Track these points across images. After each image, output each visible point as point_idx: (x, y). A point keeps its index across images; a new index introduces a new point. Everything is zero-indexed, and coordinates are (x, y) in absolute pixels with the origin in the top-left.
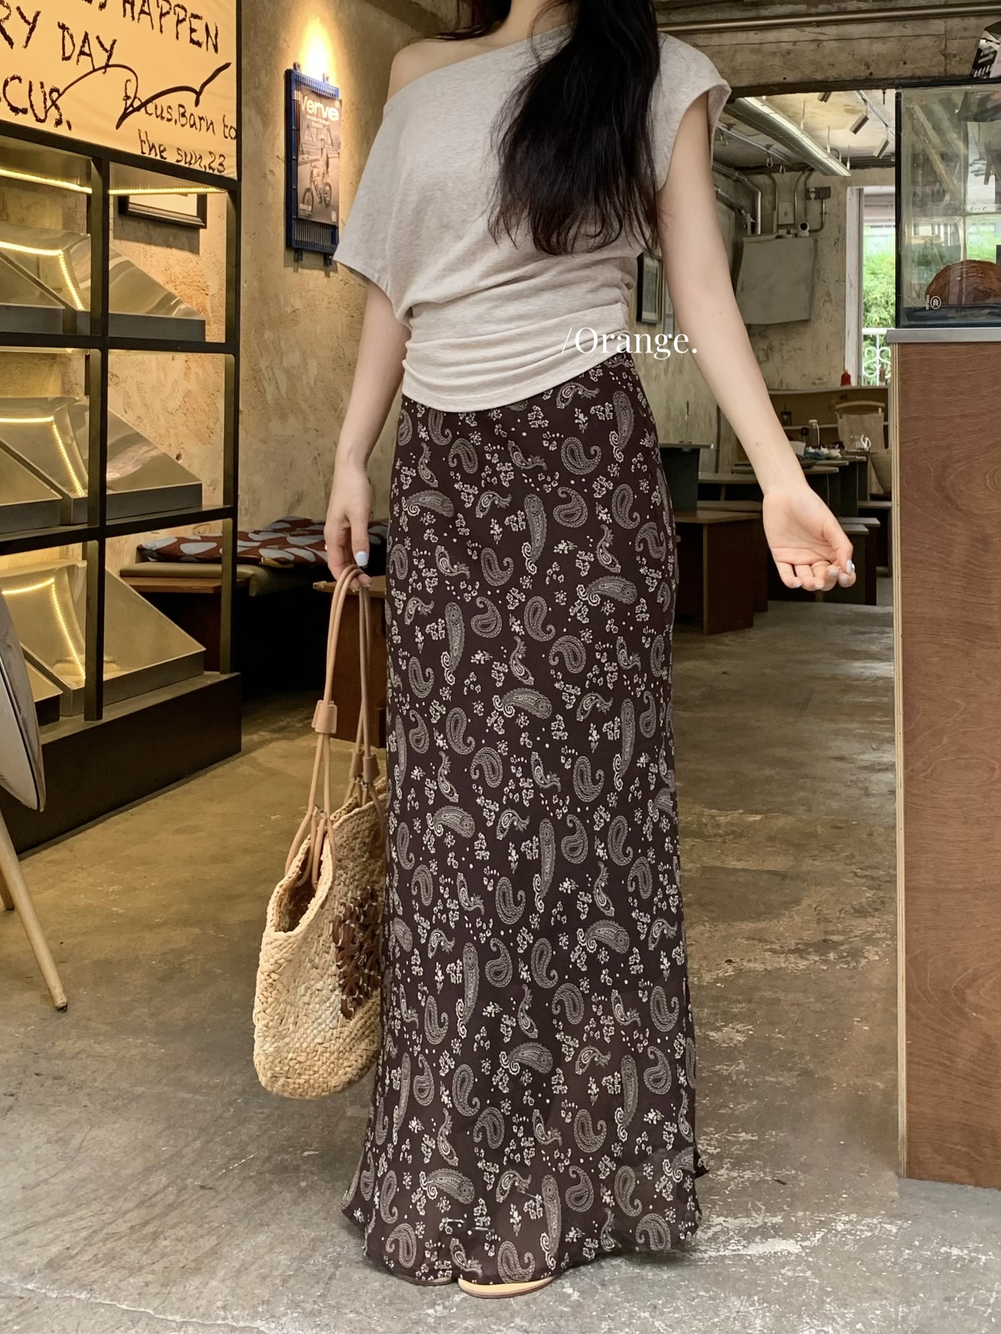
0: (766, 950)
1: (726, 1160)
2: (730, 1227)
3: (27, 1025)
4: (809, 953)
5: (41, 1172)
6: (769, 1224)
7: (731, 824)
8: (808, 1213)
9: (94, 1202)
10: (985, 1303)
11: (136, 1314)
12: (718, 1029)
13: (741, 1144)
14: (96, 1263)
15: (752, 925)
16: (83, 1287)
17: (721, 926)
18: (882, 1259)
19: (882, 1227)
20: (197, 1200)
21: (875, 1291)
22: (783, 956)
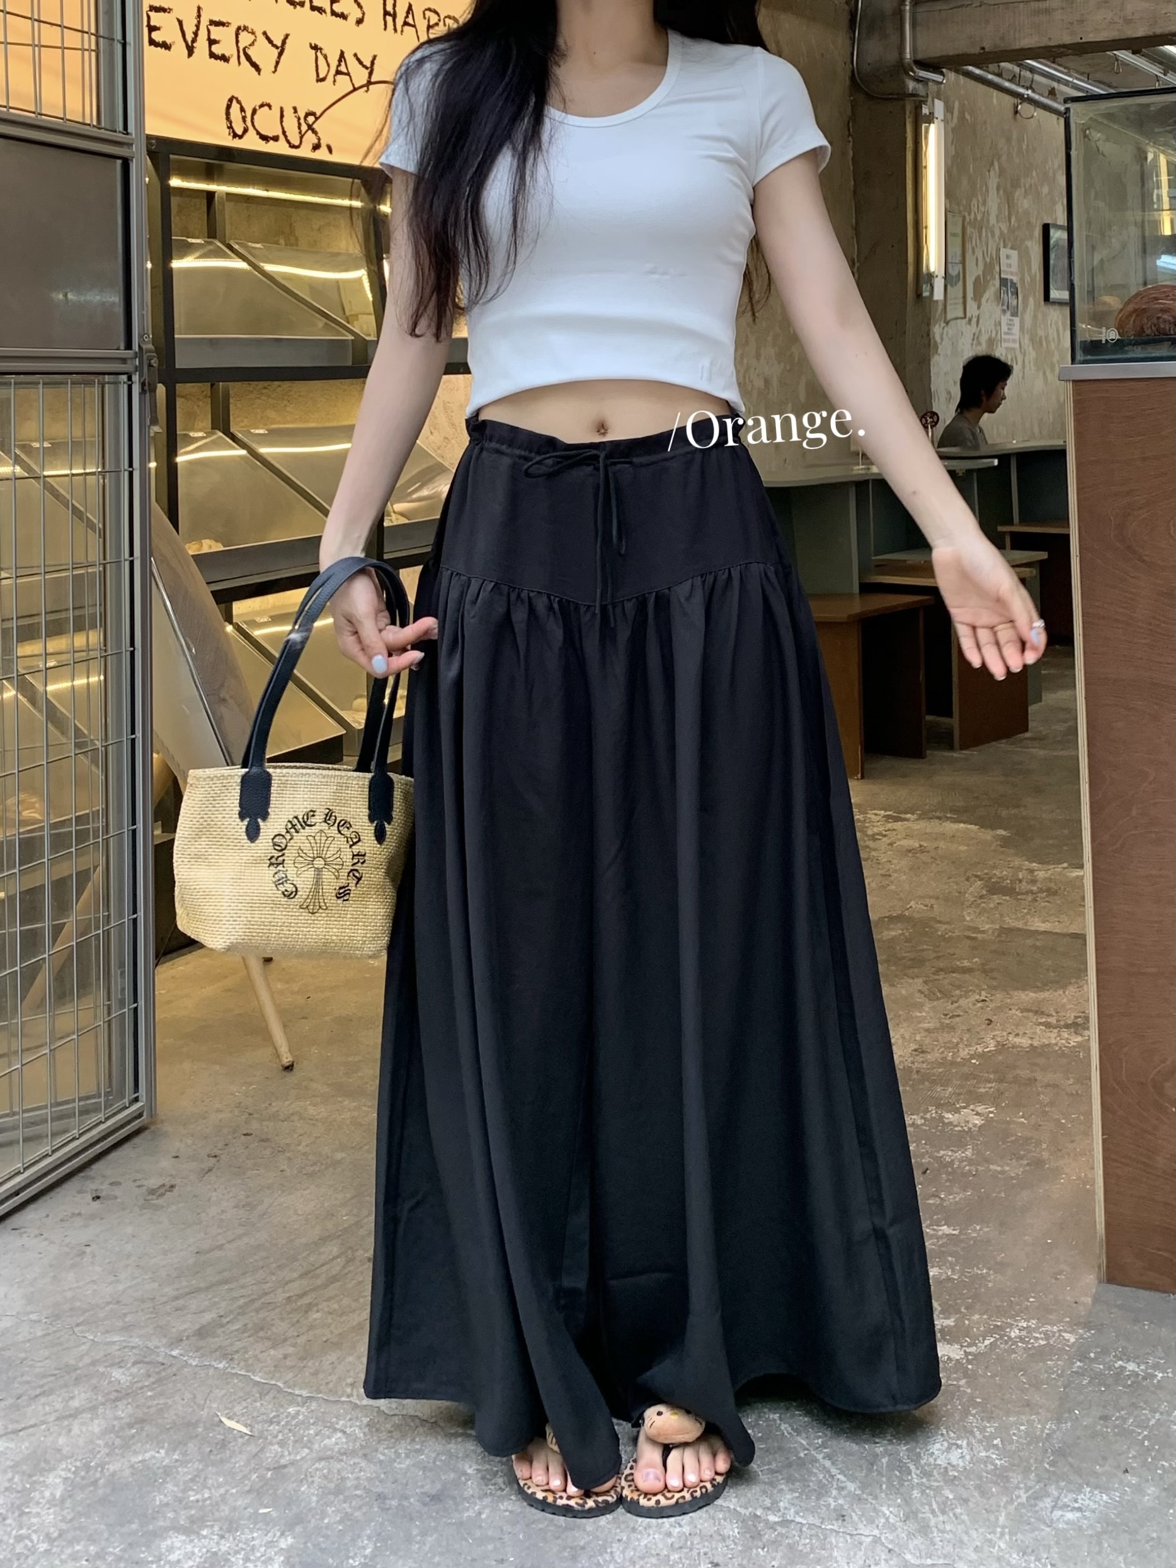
0: (1041, 1024)
3: (251, 1084)
5: (220, 1237)
7: (1050, 880)
8: (985, 1317)
9: (261, 1271)
10: (1143, 1425)
11: (267, 1386)
12: (957, 1111)
13: (939, 1238)
14: (244, 1332)
15: (1032, 994)
16: (224, 1356)
17: (999, 996)
18: (1050, 1370)
19: (1060, 1335)
21: (1028, 1405)
22: (1056, 1031)
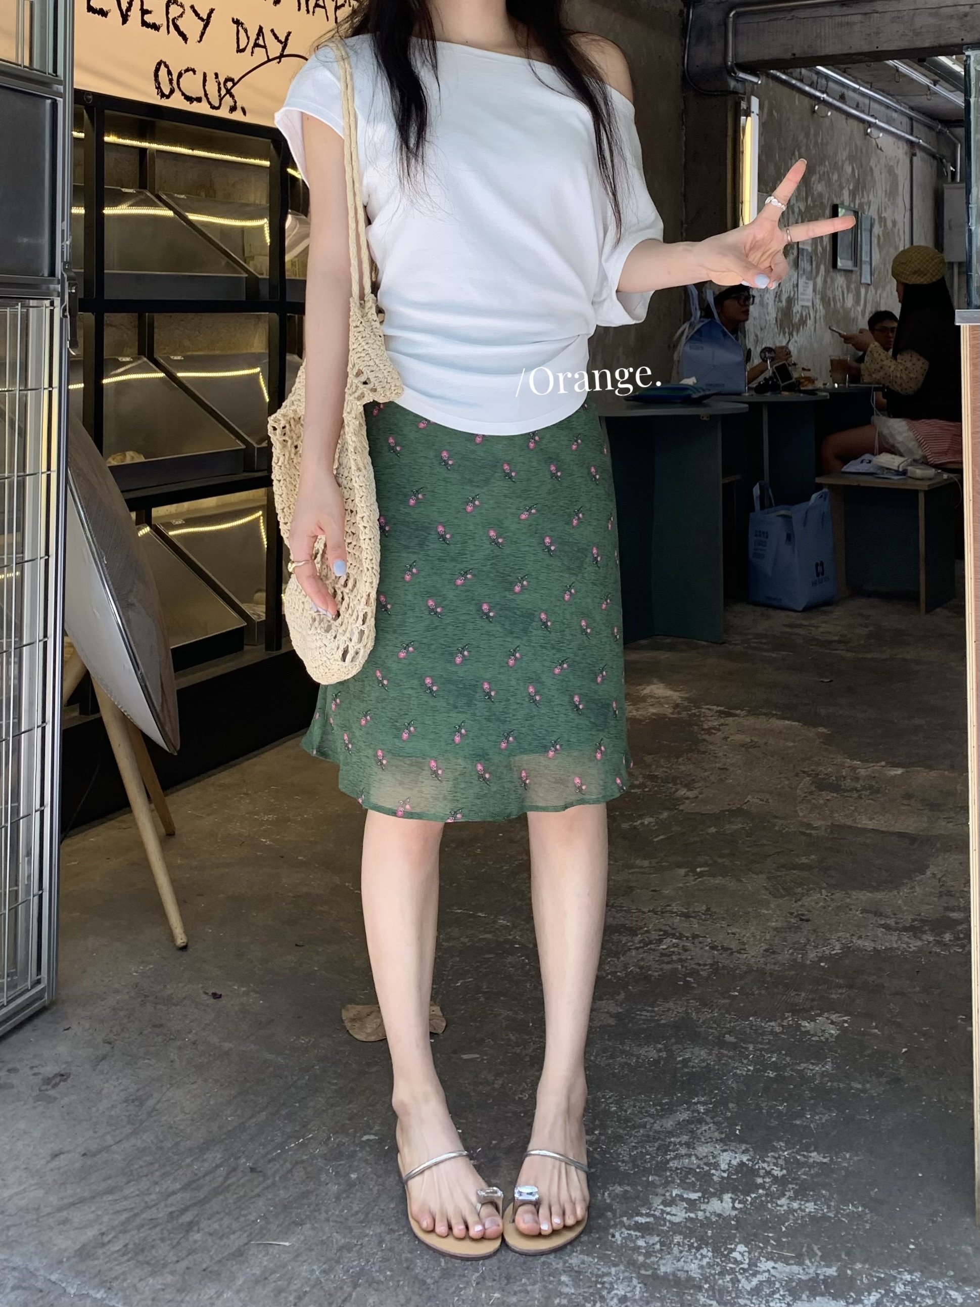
0: (879, 926)
1: (790, 1186)
2: (777, 1275)
3: (148, 964)
4: (924, 932)
5: (108, 1137)
6: (822, 1277)
7: (871, 777)
8: (867, 1266)
9: (144, 1179)
12: (812, 1019)
13: (811, 1166)
14: (124, 1255)
15: (870, 895)
16: (102, 1284)
17: (839, 895)
20: (243, 1185)
22: (896, 933)
